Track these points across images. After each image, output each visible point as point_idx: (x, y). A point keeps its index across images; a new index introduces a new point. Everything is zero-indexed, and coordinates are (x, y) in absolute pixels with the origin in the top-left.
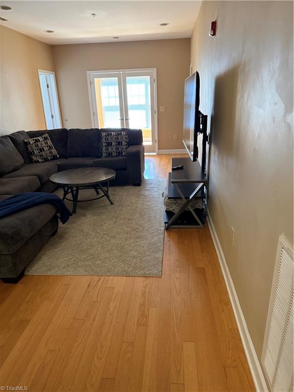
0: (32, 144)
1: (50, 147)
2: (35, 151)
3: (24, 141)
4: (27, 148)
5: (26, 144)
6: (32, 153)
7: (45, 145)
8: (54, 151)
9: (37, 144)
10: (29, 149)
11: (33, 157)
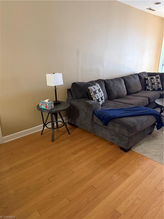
0: (149, 80)
1: (159, 83)
2: (149, 84)
3: (145, 77)
4: (146, 82)
5: (146, 79)
6: (147, 85)
7: (156, 81)
8: (160, 86)
9: (152, 80)
10: (147, 82)
11: (147, 87)
